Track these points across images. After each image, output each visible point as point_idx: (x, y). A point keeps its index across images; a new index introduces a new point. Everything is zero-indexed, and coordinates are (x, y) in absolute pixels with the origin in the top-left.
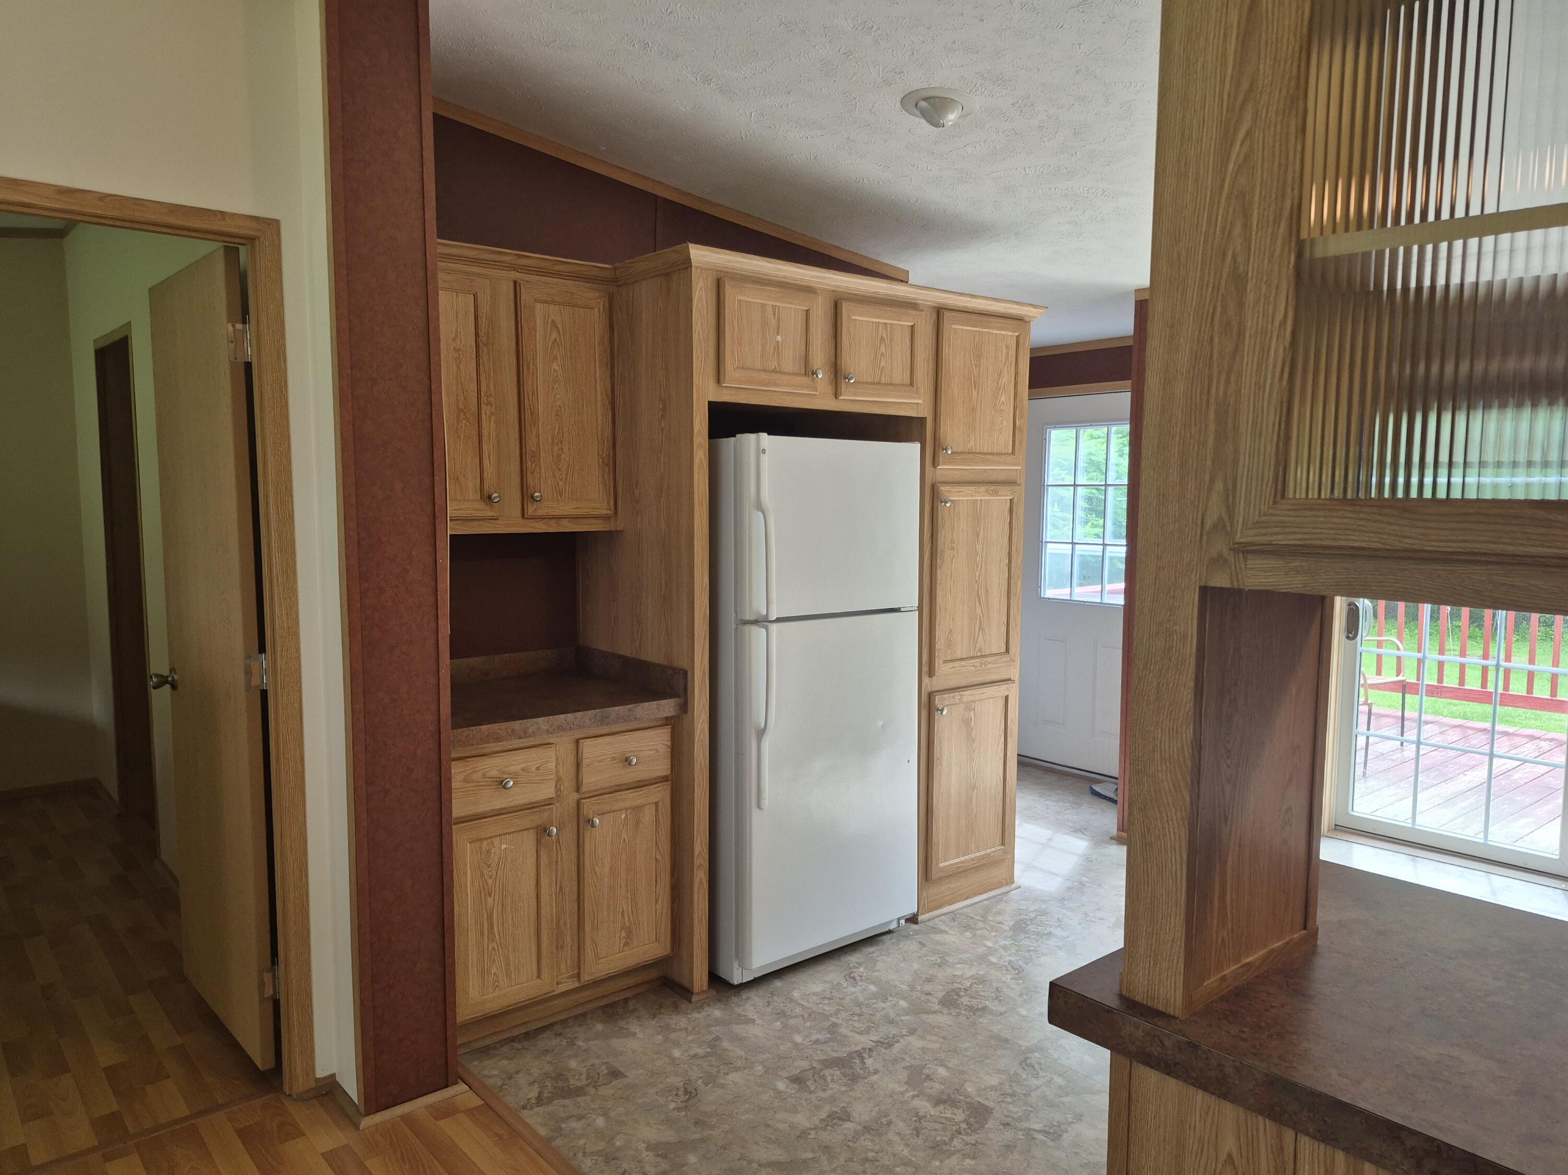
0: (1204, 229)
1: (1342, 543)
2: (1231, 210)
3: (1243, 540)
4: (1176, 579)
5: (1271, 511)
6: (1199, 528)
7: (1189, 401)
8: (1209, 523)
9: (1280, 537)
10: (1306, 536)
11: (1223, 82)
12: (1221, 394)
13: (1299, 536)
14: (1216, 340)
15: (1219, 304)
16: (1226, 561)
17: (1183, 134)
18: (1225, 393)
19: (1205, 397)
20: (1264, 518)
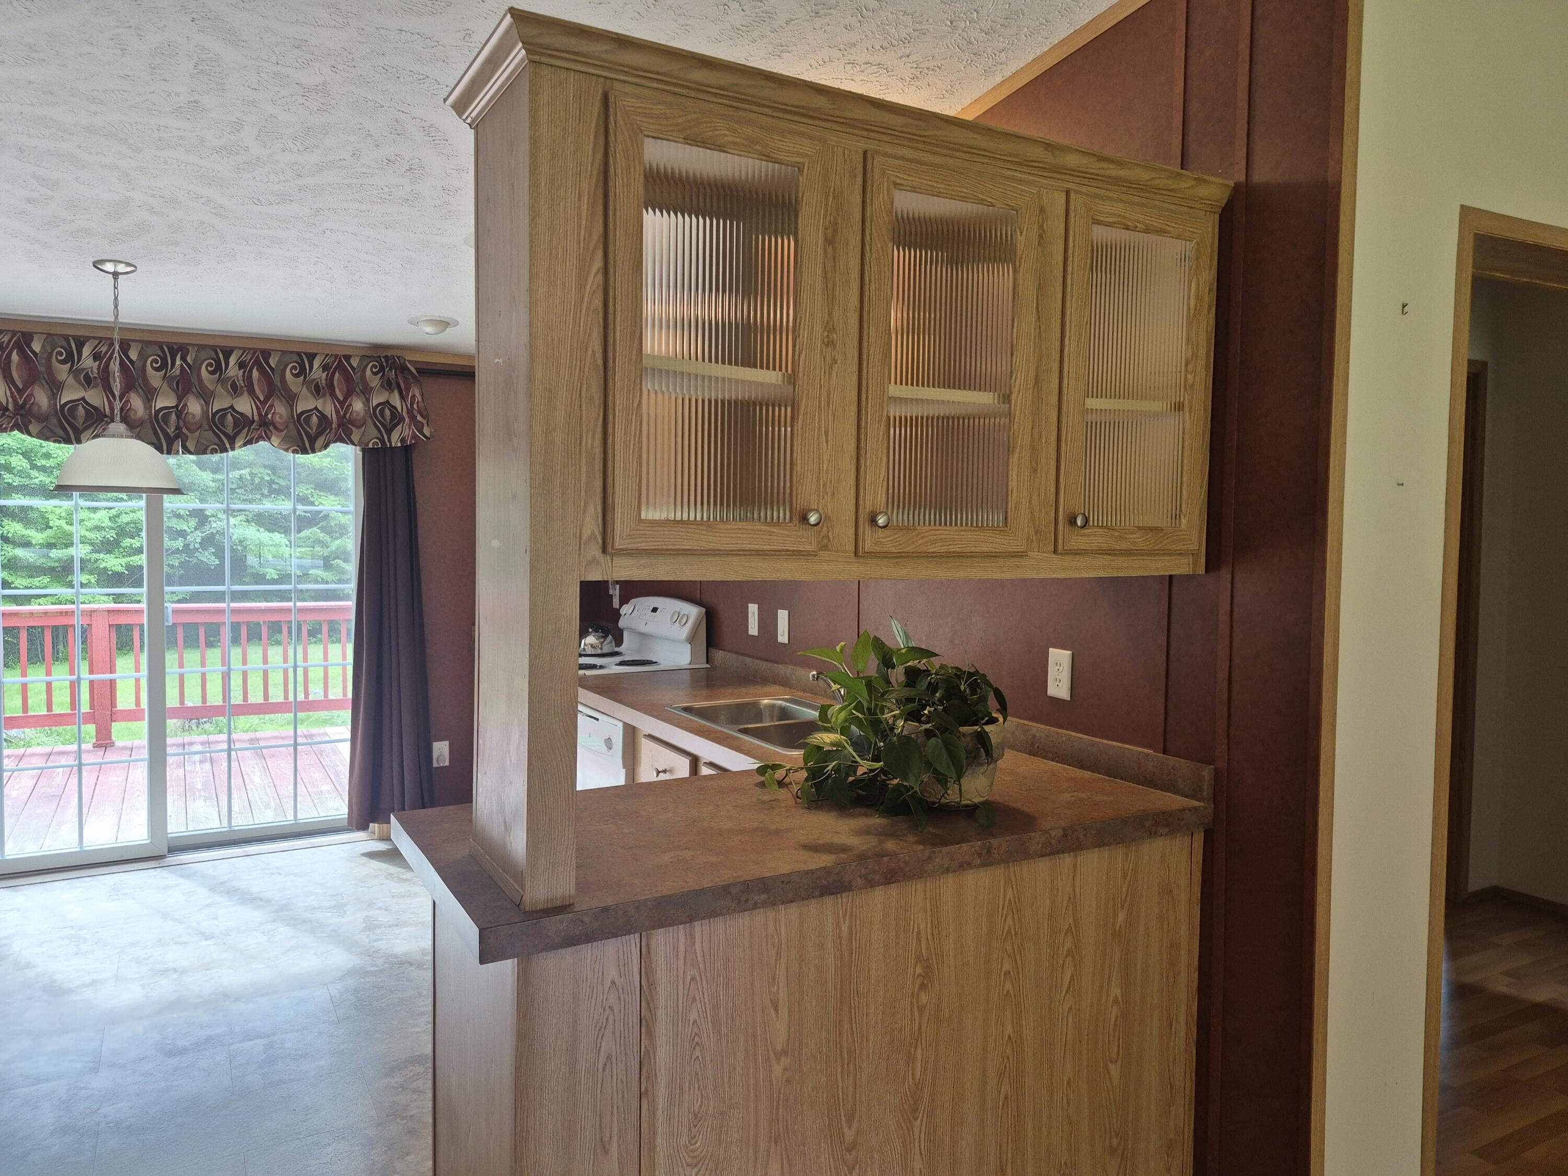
0: (571, 327)
1: (678, 547)
2: (590, 320)
3: (620, 547)
4: (562, 577)
5: (638, 527)
6: (578, 540)
7: (566, 447)
8: (585, 537)
9: (643, 544)
10: (659, 543)
11: (579, 227)
12: (589, 446)
13: (655, 544)
14: (584, 408)
15: (585, 382)
16: (598, 562)
17: (551, 253)
18: (592, 444)
19: (578, 447)
20: (632, 532)
